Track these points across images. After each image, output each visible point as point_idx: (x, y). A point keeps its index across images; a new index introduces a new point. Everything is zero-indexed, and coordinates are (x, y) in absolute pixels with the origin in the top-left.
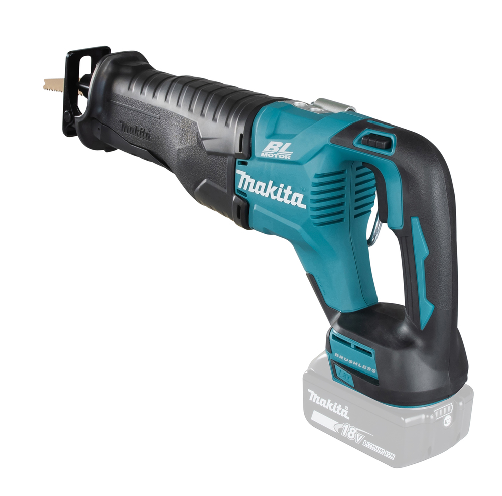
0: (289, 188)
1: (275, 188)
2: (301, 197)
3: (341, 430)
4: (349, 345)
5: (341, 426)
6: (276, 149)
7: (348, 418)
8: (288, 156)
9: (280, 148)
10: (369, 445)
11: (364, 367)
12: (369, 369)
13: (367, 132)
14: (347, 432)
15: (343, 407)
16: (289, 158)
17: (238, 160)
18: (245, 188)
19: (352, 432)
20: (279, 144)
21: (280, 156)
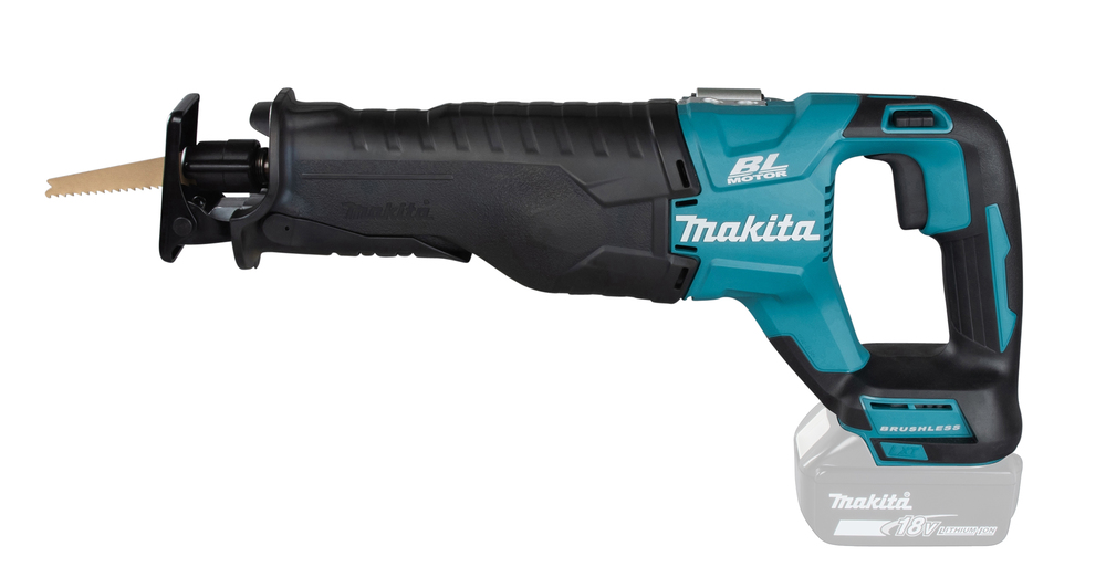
0: (788, 217)
1: (759, 225)
2: (810, 225)
3: (893, 530)
4: (905, 407)
5: (895, 523)
6: (754, 167)
7: (910, 508)
8: (781, 172)
9: (761, 165)
10: (950, 531)
11: (939, 428)
12: (948, 428)
13: (892, 109)
14: (907, 528)
15: (900, 496)
16: (784, 174)
17: (674, 201)
18: (696, 239)
19: (917, 525)
20: (759, 159)
21: (766, 176)
